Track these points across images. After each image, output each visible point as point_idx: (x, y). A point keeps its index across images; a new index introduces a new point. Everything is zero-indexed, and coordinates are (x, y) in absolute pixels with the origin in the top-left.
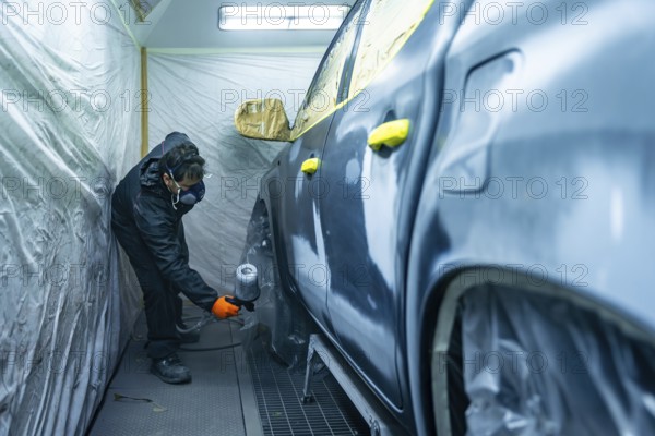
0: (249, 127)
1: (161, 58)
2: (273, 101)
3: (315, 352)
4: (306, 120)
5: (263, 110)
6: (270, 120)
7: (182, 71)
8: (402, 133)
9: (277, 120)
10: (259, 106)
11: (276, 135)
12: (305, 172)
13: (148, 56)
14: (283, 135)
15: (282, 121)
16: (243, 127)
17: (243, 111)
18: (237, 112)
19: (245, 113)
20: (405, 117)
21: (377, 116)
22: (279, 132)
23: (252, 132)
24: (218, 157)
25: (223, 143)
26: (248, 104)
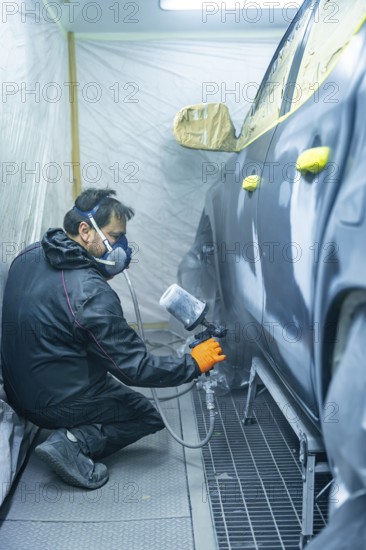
0: (190, 137)
1: (92, 45)
2: (217, 106)
3: (256, 374)
4: (253, 129)
5: (206, 116)
6: (213, 128)
7: (116, 61)
8: (322, 161)
9: (222, 127)
10: (202, 112)
11: (219, 145)
12: (245, 189)
13: (76, 42)
14: (227, 145)
15: (228, 129)
16: (184, 137)
17: (184, 117)
18: (177, 119)
19: (185, 120)
20: (326, 145)
21: (306, 139)
22: (224, 142)
23: (193, 141)
24: (159, 165)
25: (165, 148)
26: (189, 110)
